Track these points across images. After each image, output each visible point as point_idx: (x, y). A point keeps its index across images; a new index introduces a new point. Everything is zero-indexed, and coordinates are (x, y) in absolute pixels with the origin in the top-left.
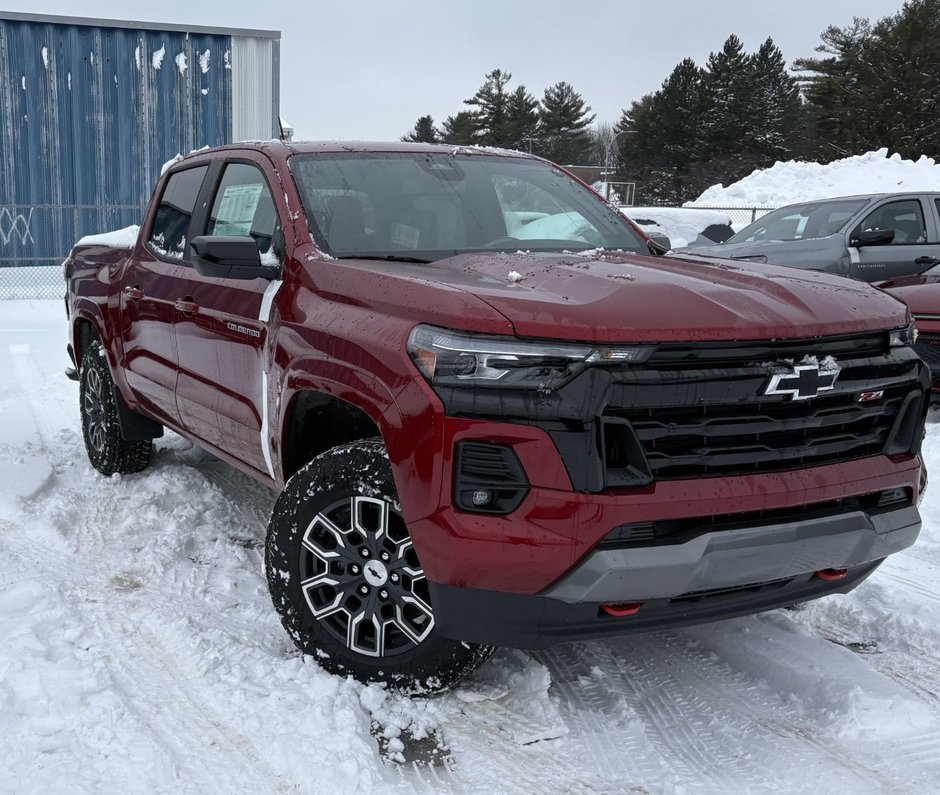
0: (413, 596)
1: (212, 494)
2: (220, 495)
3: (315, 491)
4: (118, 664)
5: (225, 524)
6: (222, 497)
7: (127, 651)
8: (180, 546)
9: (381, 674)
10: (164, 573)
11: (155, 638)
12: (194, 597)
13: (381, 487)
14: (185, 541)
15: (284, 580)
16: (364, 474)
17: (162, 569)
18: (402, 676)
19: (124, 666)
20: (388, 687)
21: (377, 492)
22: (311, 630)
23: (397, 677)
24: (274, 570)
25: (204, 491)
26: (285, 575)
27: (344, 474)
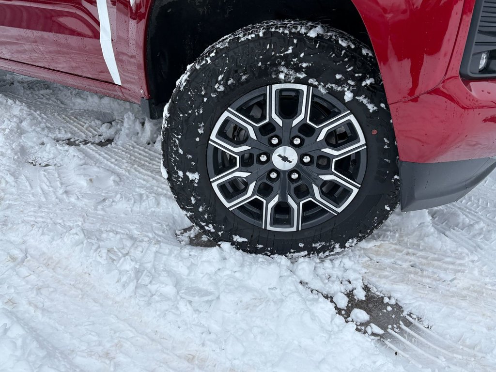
0: (333, 174)
1: (19, 108)
2: (26, 108)
3: (225, 85)
4: (27, 306)
5: (43, 129)
6: (28, 110)
7: (27, 282)
8: (16, 154)
9: (301, 245)
10: (16, 182)
11: (51, 258)
12: (61, 200)
13: (308, 71)
14: (18, 148)
15: (193, 181)
16: (287, 58)
17: (13, 179)
18: (323, 243)
19: (36, 307)
20: (309, 254)
21: (302, 76)
22: (225, 221)
23: (318, 246)
24: (181, 173)
25: (10, 107)
26: (194, 176)
27: (262, 60)
